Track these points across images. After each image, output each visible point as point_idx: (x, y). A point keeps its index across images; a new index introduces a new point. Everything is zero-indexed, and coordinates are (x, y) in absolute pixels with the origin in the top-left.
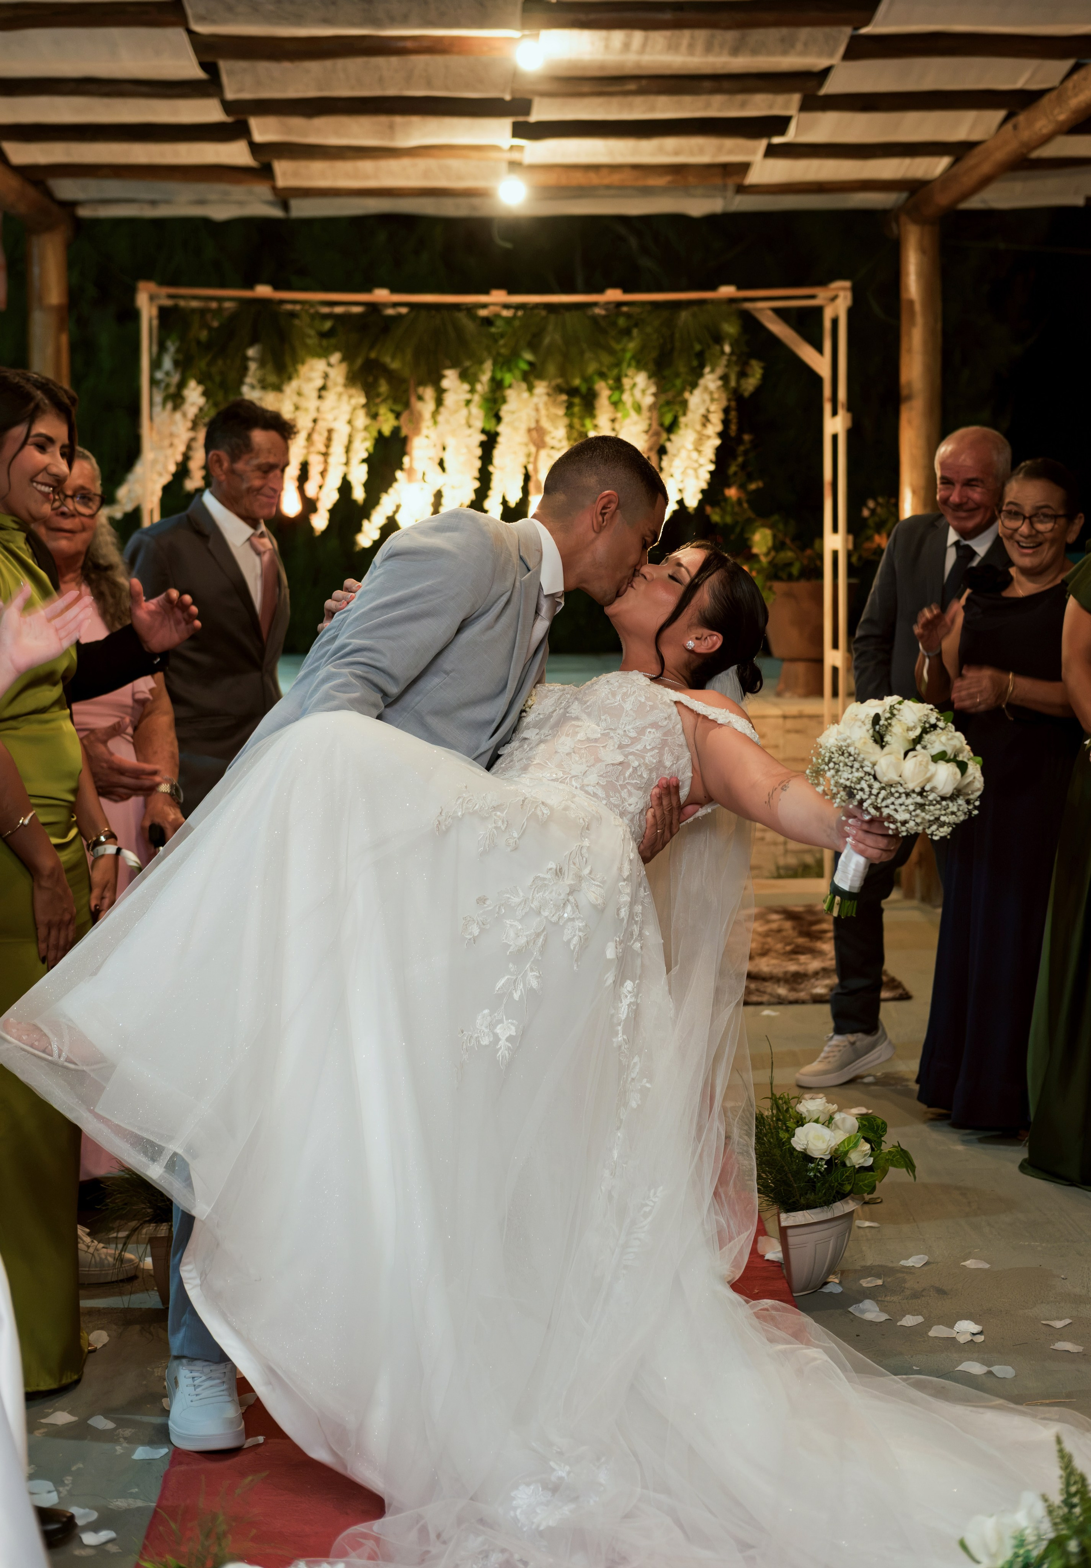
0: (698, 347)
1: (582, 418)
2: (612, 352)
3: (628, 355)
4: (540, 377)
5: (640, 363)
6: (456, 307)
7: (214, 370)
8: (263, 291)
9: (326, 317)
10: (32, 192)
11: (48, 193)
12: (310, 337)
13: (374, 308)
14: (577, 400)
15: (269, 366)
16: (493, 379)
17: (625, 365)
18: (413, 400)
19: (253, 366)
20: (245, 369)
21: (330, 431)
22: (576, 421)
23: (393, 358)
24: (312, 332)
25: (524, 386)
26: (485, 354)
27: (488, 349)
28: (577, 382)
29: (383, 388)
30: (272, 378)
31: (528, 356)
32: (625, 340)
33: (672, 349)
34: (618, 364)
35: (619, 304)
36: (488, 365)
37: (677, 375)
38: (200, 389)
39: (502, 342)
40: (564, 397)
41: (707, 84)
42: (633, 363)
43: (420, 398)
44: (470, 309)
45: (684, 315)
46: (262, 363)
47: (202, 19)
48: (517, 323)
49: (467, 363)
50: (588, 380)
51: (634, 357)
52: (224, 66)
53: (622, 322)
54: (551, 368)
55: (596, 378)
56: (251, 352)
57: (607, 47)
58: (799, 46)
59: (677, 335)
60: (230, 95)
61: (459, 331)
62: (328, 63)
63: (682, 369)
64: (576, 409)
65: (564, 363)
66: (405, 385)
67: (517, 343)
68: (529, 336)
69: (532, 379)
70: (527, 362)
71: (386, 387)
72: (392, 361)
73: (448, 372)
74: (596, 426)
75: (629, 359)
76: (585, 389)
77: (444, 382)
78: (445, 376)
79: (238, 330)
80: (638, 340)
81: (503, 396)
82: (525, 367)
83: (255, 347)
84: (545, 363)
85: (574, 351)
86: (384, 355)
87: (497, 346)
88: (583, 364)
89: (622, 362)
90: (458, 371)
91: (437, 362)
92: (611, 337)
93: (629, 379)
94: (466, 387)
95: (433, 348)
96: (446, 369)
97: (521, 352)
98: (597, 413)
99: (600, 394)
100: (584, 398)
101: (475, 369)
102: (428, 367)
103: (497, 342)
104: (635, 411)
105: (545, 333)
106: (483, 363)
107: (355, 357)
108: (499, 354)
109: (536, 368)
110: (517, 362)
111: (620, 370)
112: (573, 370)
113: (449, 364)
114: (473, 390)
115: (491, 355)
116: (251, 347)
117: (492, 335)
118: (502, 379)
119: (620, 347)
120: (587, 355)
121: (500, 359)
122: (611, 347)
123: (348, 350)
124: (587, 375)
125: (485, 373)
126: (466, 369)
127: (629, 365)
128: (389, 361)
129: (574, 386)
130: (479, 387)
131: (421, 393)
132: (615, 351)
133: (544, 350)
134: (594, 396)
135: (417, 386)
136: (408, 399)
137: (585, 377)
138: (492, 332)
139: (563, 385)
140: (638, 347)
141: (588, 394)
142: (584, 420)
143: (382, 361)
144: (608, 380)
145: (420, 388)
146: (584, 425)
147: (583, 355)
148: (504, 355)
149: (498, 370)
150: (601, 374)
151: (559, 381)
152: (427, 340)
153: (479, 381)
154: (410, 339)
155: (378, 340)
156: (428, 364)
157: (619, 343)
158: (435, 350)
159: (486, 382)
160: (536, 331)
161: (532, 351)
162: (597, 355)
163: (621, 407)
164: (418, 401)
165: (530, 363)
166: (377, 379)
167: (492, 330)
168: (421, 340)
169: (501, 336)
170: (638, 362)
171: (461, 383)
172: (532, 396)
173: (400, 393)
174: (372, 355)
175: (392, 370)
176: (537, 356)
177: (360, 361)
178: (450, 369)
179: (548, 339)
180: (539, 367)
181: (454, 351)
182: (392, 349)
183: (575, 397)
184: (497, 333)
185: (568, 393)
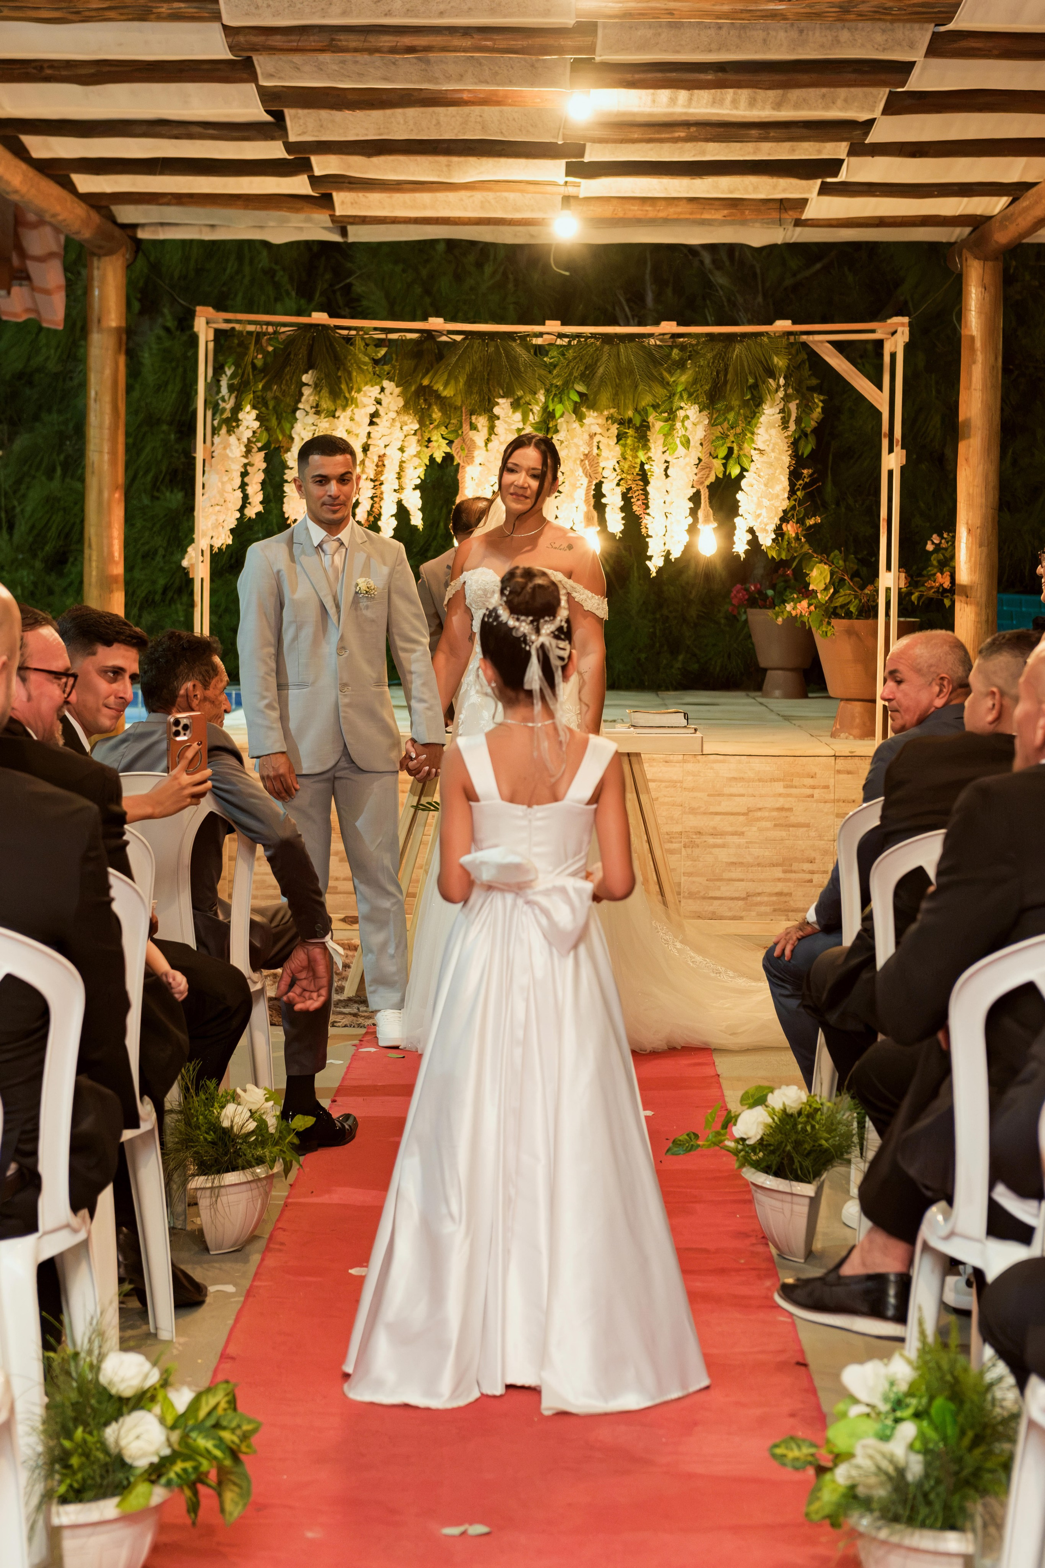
0: (751, 381)
1: (635, 450)
2: (665, 384)
3: (680, 388)
4: (592, 406)
5: (692, 396)
6: (511, 336)
7: (269, 395)
8: (320, 317)
9: (379, 343)
10: (96, 218)
11: (112, 219)
12: (365, 364)
13: (429, 335)
14: (631, 432)
15: (325, 392)
16: (545, 408)
17: (677, 397)
18: (466, 427)
19: (306, 391)
20: (301, 394)
21: (381, 457)
22: (630, 453)
23: (446, 385)
24: (367, 359)
25: (575, 416)
26: (538, 384)
27: (541, 380)
28: (630, 413)
29: (437, 415)
30: (326, 404)
31: (581, 388)
32: (678, 372)
33: (726, 382)
34: (672, 395)
35: (675, 336)
36: (541, 397)
37: (729, 409)
38: (254, 413)
39: (555, 372)
40: (616, 427)
41: (754, 132)
42: (685, 396)
43: (473, 427)
44: (524, 337)
45: (738, 349)
46: (317, 387)
47: (271, 76)
48: (570, 354)
49: (520, 393)
50: (643, 413)
51: (686, 390)
52: (288, 113)
53: (675, 354)
54: (605, 397)
55: (650, 410)
56: (305, 378)
57: (654, 101)
58: (839, 102)
59: (731, 369)
60: (292, 138)
61: (512, 359)
62: (388, 112)
63: (735, 403)
64: (629, 441)
65: (616, 394)
66: (459, 413)
67: (571, 374)
68: (582, 368)
69: (584, 410)
70: (578, 393)
71: (440, 414)
72: (445, 388)
73: (500, 401)
74: (649, 458)
75: (681, 392)
76: (637, 421)
77: (496, 410)
78: (498, 404)
79: (292, 356)
80: (691, 372)
81: (556, 426)
82: (576, 398)
83: (310, 372)
84: (596, 394)
85: (627, 382)
86: (437, 382)
87: (550, 376)
88: (636, 396)
89: (674, 394)
90: (510, 400)
91: (489, 390)
92: (665, 370)
93: (681, 411)
94: (518, 416)
95: (486, 377)
96: (498, 398)
97: (573, 383)
98: (651, 445)
99: (653, 426)
100: (637, 429)
101: (528, 398)
102: (480, 395)
103: (550, 372)
104: (683, 445)
105: (599, 364)
106: (535, 393)
107: (410, 385)
108: (552, 385)
109: (587, 399)
110: (568, 393)
111: (672, 402)
112: (627, 401)
113: (501, 392)
114: (525, 419)
115: (545, 385)
116: (307, 372)
117: (545, 365)
118: (554, 410)
119: (672, 380)
120: (641, 387)
121: (554, 390)
122: (663, 379)
123: (401, 377)
124: (640, 407)
125: (537, 403)
126: (519, 399)
127: (681, 397)
128: (441, 388)
129: (626, 417)
130: (531, 417)
131: (473, 421)
132: (668, 383)
133: (597, 381)
134: (648, 428)
135: (471, 415)
136: (461, 427)
137: (639, 409)
138: (545, 362)
139: (615, 415)
140: (690, 380)
141: (642, 426)
142: (637, 451)
143: (435, 388)
144: (662, 412)
145: (474, 417)
146: (637, 457)
147: (636, 387)
148: (557, 386)
149: (550, 401)
150: (655, 407)
151: (612, 411)
152: (480, 368)
153: (531, 410)
154: (463, 367)
155: (432, 367)
156: (480, 392)
157: (672, 375)
158: (488, 379)
159: (539, 411)
160: (590, 362)
161: (583, 382)
162: (650, 387)
163: (671, 441)
164: (471, 429)
165: (581, 395)
166: (430, 406)
167: (545, 359)
168: (475, 368)
169: (555, 366)
170: (690, 395)
171: (514, 412)
172: (582, 426)
173: (452, 421)
174: (426, 382)
175: (445, 397)
176: (588, 386)
177: (413, 388)
178: (503, 397)
179: (601, 370)
180: (591, 397)
181: (507, 380)
182: (445, 377)
183: (629, 428)
184: (551, 363)
185: (621, 423)
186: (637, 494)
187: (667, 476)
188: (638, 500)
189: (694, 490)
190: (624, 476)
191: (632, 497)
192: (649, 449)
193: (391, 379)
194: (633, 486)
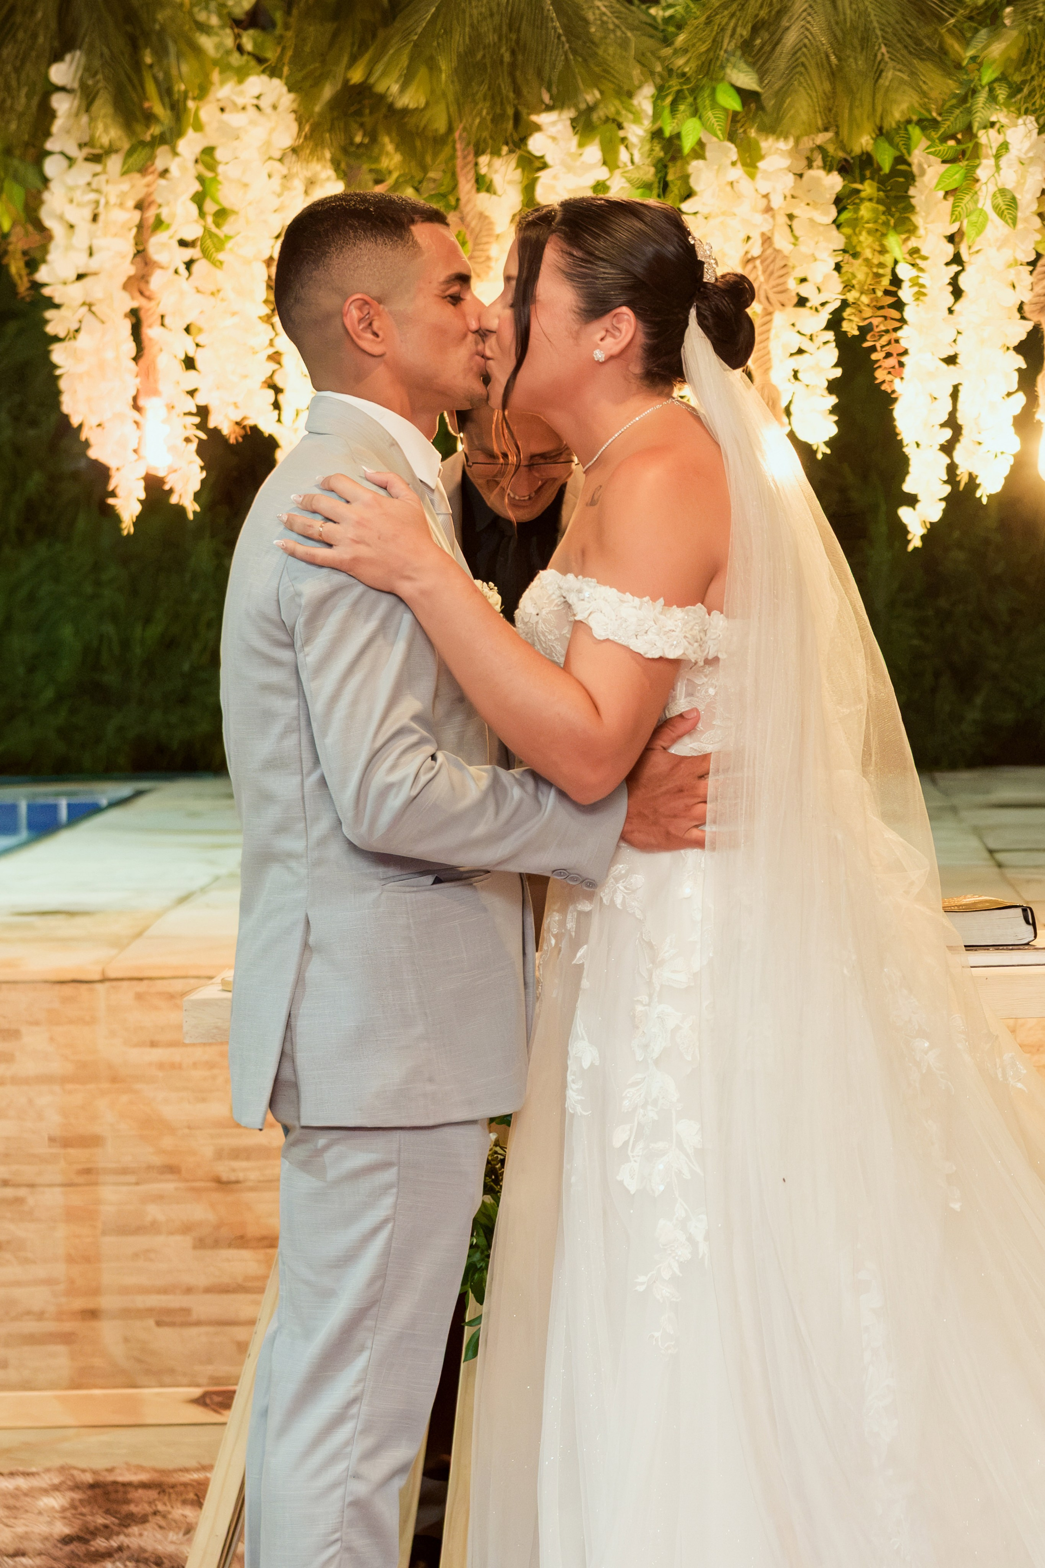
1: (879, 233)
2: (950, 65)
3: (988, 76)
4: (772, 129)
5: (1018, 95)
12: (204, 28)
14: (868, 188)
15: (105, 107)
16: (657, 134)
17: (982, 97)
18: (466, 186)
19: (62, 104)
20: (47, 114)
22: (865, 242)
23: (406, 81)
25: (733, 152)
26: (636, 72)
27: (644, 61)
28: (864, 142)
31: (747, 79)
32: (983, 33)
34: (969, 94)
39: (681, 39)
40: (834, 182)
42: (1002, 93)
43: (482, 184)
46: (85, 97)
49: (591, 96)
50: (897, 139)
51: (1003, 78)
54: (803, 105)
55: (915, 132)
56: (57, 73)
61: (571, 12)
64: (866, 211)
65: (833, 95)
66: (447, 151)
67: (716, 43)
68: (746, 33)
69: (753, 133)
70: (740, 91)
71: (397, 158)
72: (403, 89)
73: (543, 119)
74: (915, 251)
75: (991, 85)
76: (885, 160)
77: (536, 144)
78: (538, 128)
79: (18, 18)
80: (1015, 33)
81: (686, 178)
82: (734, 103)
83: (68, 57)
84: (781, 95)
85: (857, 64)
86: (384, 74)
87: (667, 51)
88: (879, 96)
89: (974, 92)
90: (569, 114)
91: (517, 91)
92: (950, 31)
93: (992, 132)
94: (593, 152)
95: (507, 58)
96: (539, 112)
97: (723, 67)
98: (918, 219)
99: (923, 172)
100: (883, 182)
101: (610, 108)
102: (492, 107)
103: (667, 41)
104: (1001, 214)
105: (785, 23)
106: (630, 95)
107: (318, 81)
108: (670, 71)
109: (761, 108)
110: (713, 91)
111: (969, 112)
112: (857, 112)
113: (546, 98)
114: (609, 161)
115: (652, 73)
116: (57, 57)
117: (653, 24)
118: (678, 136)
119: (970, 53)
120: (889, 74)
121: (675, 84)
122: (946, 53)
123: (298, 60)
124: (890, 123)
125: (637, 120)
126: (591, 109)
127: (992, 97)
128: (395, 88)
129: (857, 150)
130: (623, 155)
131: (483, 170)
132: (958, 66)
133: (781, 61)
134: (910, 178)
135: (478, 153)
136: (455, 187)
137: (886, 127)
138: (654, 18)
139: (831, 149)
140: (1014, 54)
141: (894, 172)
142: (884, 235)
143: (380, 88)
144: (944, 139)
145: (484, 160)
146: (883, 251)
147: (879, 74)
148: (684, 74)
149: (666, 113)
150: (927, 124)
151: (822, 138)
152: (492, 38)
153: (623, 140)
154: (448, 32)
155: (374, 36)
156: (495, 96)
157: (966, 43)
158: (513, 65)
159: (642, 140)
160: (763, 13)
161: (752, 65)
162: (913, 74)
163: (971, 206)
164: (478, 190)
165: (745, 95)
166: (373, 137)
167: (653, 11)
168: (476, 39)
169: (680, 27)
170: (1015, 90)
171: (581, 145)
172: (752, 176)
173: (431, 175)
174: (356, 76)
175: (405, 112)
176: (762, 75)
177: (328, 92)
178: (549, 108)
179: (791, 38)
180: (769, 103)
181: (560, 65)
182: (404, 60)
183: (862, 182)
184: (668, 20)
185: (844, 169)
186: (884, 340)
187: (957, 293)
188: (888, 355)
189: (1029, 326)
190: (851, 296)
191: (873, 349)
192: (912, 230)
193: (273, 72)
194: (875, 321)
